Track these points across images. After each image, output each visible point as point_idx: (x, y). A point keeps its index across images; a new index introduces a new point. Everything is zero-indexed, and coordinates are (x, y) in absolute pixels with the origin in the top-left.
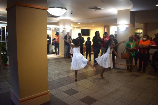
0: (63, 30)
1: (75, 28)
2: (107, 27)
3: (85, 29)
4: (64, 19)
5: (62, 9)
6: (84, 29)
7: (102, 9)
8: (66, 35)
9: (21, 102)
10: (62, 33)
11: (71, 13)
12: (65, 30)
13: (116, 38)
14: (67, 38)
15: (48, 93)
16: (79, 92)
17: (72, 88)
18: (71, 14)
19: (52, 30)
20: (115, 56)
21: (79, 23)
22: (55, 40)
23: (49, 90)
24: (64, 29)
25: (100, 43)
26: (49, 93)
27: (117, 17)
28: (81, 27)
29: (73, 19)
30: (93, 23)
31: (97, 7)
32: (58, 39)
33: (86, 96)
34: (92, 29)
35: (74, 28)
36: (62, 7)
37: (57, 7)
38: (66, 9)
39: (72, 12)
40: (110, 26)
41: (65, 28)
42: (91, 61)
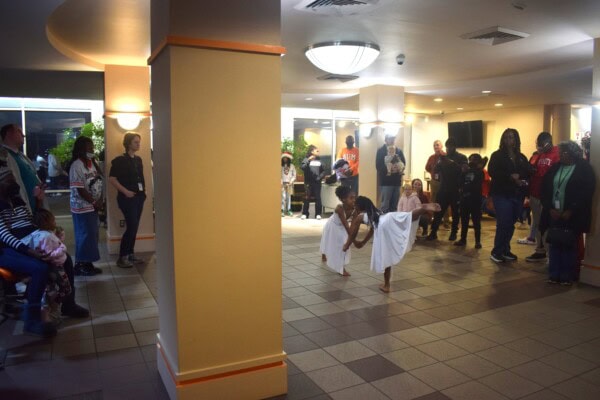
0: (374, 126)
1: (427, 120)
2: (557, 111)
3: (466, 123)
4: (376, 86)
5: (362, 48)
6: (462, 120)
7: (521, 37)
8: (385, 147)
9: (182, 383)
10: (368, 138)
11: (399, 60)
12: (381, 125)
13: (588, 155)
14: (388, 159)
15: (280, 363)
16: (404, 371)
17: (380, 352)
18: (400, 63)
19: (337, 127)
20: (584, 235)
21: (437, 97)
22: (346, 166)
23: (284, 353)
24: (378, 122)
25: (516, 176)
26: (285, 364)
27: (591, 67)
28: (448, 114)
29: (412, 84)
30: (496, 96)
31: (501, 30)
32: (356, 161)
33: (428, 391)
34: (493, 122)
35: (422, 117)
36: (361, 40)
37: (344, 43)
38: (376, 47)
39: (401, 56)
40: (573, 106)
41: (380, 118)
42: (480, 251)
